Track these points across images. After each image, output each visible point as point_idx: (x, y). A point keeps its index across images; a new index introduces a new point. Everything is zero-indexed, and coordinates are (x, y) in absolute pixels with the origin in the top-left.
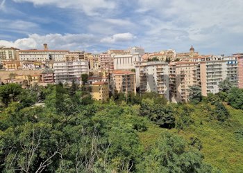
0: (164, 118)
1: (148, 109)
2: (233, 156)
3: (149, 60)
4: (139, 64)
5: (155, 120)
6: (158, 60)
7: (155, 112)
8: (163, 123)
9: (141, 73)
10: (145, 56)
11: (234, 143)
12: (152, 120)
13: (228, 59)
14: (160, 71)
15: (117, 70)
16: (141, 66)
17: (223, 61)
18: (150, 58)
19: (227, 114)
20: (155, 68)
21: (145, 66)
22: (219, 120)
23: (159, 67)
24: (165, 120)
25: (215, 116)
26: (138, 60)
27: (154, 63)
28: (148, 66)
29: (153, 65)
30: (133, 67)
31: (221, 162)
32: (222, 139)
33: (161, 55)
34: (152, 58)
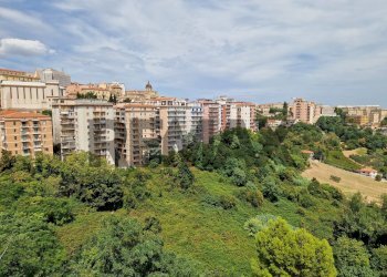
0: (105, 195)
1: (76, 183)
2: (197, 234)
3: (79, 96)
4: (59, 102)
5: (90, 201)
6: (95, 97)
7: (91, 186)
8: (103, 204)
9: (65, 118)
10: (71, 89)
11: (198, 216)
12: (84, 200)
13: (192, 105)
14: (99, 116)
15: (10, 110)
16: (64, 107)
17: (187, 108)
18: (81, 93)
19: (192, 178)
20: (91, 110)
21: (72, 107)
22: (182, 187)
23: (98, 110)
24: (106, 198)
25: (178, 182)
26: (56, 94)
27: (88, 102)
28: (77, 106)
29: (87, 106)
30: (48, 107)
31: (184, 244)
32: (185, 213)
33: (101, 89)
34: (85, 93)
